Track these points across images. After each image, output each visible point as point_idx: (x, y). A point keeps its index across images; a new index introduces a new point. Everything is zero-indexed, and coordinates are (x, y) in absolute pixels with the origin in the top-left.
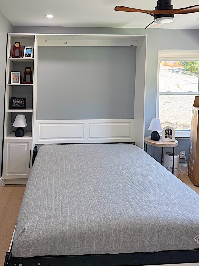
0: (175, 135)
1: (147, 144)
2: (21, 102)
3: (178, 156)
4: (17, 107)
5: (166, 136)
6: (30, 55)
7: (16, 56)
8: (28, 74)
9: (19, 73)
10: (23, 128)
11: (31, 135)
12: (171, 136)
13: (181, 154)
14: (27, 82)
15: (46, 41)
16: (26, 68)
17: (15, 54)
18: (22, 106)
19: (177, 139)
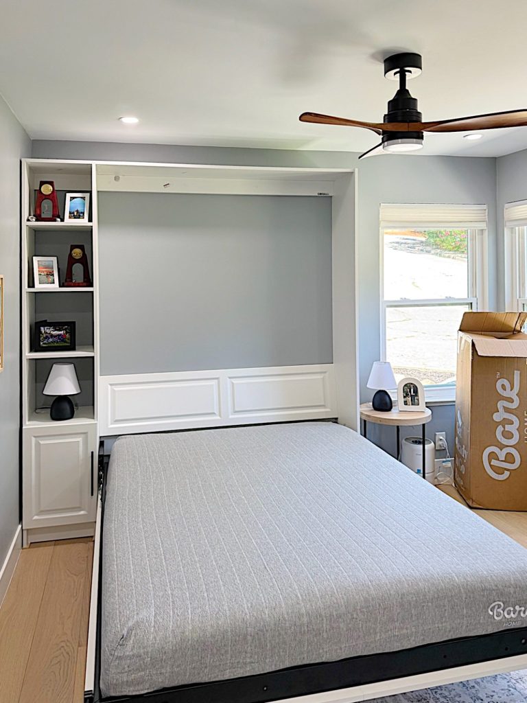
0: (424, 397)
1: (365, 421)
2: (62, 332)
3: (433, 443)
4: (52, 345)
5: (405, 399)
6: (82, 215)
7: (43, 216)
8: (78, 261)
9: (54, 259)
10: (70, 397)
11: (92, 414)
12: (416, 401)
13: (437, 439)
14: (77, 282)
15: (117, 179)
16: (73, 247)
17: (40, 212)
18: (66, 342)
19: (429, 405)
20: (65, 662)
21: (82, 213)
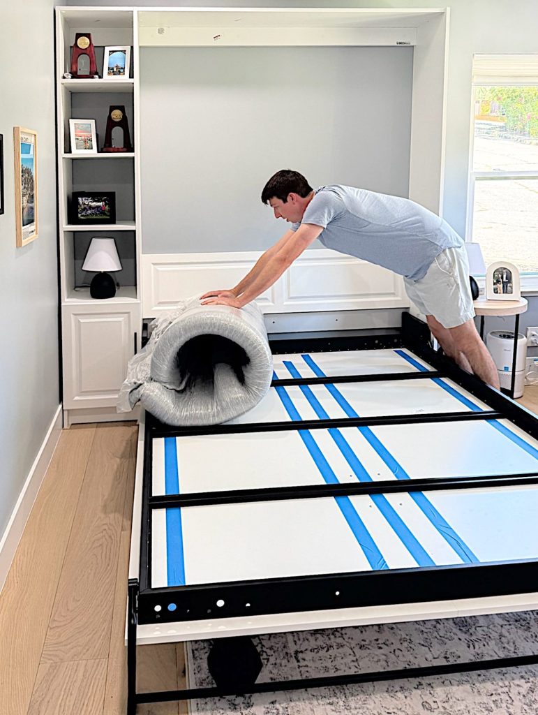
0: (518, 285)
2: (101, 204)
3: (526, 338)
4: (90, 217)
5: (495, 286)
6: (122, 71)
7: (79, 73)
8: (118, 124)
9: (92, 122)
10: (110, 274)
11: (134, 293)
12: (509, 288)
13: (528, 335)
14: (117, 147)
15: (161, 31)
16: (112, 108)
17: (77, 69)
18: (105, 214)
19: (524, 295)
20: (107, 546)
21: (122, 68)
